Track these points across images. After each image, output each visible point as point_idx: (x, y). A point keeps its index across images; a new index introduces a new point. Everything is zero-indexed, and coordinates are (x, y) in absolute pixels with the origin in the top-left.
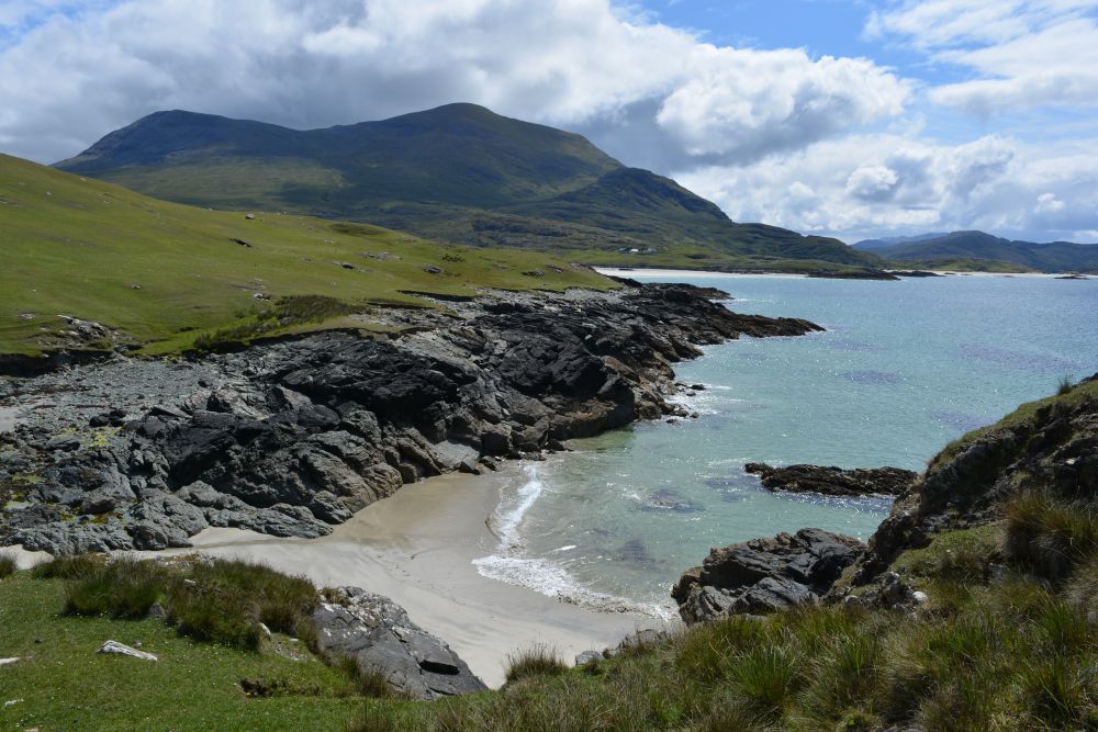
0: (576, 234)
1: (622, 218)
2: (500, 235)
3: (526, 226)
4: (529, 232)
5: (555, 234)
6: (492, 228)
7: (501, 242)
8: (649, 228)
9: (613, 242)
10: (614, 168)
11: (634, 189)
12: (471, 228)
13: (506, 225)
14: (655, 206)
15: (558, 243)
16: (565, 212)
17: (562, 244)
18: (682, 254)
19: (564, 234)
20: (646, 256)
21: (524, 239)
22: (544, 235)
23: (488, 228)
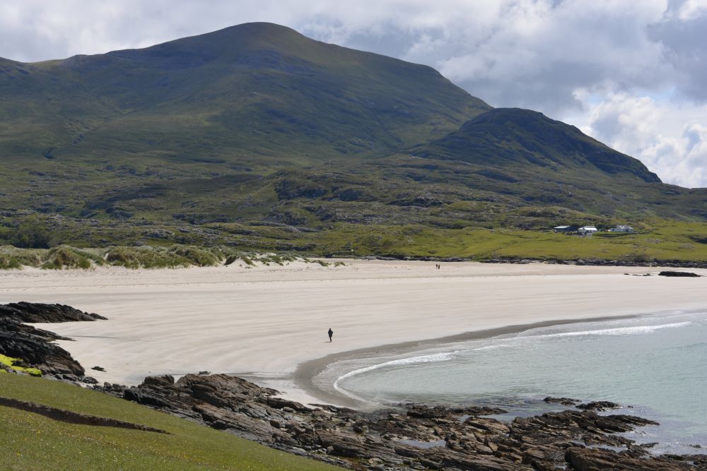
0: (458, 202)
1: (510, 180)
2: (325, 204)
3: (367, 189)
4: (375, 199)
5: (421, 202)
6: (310, 193)
7: (327, 217)
8: (557, 195)
9: (533, 214)
10: (482, 112)
11: (519, 139)
12: (274, 194)
13: (334, 189)
14: (553, 163)
15: (429, 218)
16: (420, 172)
17: (439, 219)
18: (683, 235)
19: (435, 204)
20: (617, 240)
21: (367, 211)
22: (402, 203)
23: (302, 194)
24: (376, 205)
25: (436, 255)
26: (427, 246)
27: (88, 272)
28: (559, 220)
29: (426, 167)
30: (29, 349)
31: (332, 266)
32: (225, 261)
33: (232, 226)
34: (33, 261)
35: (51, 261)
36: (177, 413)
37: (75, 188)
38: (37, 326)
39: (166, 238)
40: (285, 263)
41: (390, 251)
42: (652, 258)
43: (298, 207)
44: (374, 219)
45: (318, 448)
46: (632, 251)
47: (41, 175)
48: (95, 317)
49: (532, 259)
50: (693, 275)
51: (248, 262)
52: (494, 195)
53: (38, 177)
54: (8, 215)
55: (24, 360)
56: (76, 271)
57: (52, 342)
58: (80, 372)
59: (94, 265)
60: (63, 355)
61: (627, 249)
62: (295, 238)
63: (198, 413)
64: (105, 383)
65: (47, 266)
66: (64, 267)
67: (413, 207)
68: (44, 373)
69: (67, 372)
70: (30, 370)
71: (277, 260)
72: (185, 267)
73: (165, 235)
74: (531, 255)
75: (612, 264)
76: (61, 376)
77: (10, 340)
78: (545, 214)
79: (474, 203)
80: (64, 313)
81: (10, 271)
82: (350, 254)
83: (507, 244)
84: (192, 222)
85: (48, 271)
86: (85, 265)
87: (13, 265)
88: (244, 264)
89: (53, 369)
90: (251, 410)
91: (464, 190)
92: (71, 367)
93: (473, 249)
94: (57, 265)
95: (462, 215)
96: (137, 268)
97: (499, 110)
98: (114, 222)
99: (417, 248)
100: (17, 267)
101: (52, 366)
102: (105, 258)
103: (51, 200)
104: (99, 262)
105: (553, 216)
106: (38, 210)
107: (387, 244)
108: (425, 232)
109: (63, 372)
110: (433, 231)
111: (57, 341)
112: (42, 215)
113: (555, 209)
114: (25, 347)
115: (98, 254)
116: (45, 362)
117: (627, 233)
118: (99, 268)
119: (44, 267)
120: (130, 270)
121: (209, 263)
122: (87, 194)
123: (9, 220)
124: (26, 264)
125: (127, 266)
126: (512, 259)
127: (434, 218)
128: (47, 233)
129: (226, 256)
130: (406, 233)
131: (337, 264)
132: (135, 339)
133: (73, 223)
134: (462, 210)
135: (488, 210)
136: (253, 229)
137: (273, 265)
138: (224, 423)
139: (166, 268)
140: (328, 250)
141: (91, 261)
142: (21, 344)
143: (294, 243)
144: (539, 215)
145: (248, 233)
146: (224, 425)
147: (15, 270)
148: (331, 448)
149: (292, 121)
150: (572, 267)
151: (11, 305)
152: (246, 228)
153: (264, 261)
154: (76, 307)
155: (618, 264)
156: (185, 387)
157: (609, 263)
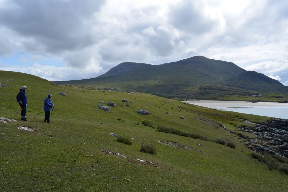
0: (232, 90)
7: (208, 93)
9: (246, 93)
12: (199, 89)
13: (210, 88)
18: (272, 96)
19: (228, 91)
21: (215, 92)
22: (222, 91)
23: (204, 89)
24: (217, 91)
43: (203, 91)
62: (201, 97)
83: (237, 98)
93: (230, 99)
95: (232, 93)
103: (161, 90)
105: (249, 93)
110: (225, 95)
117: (261, 96)
127: (227, 93)
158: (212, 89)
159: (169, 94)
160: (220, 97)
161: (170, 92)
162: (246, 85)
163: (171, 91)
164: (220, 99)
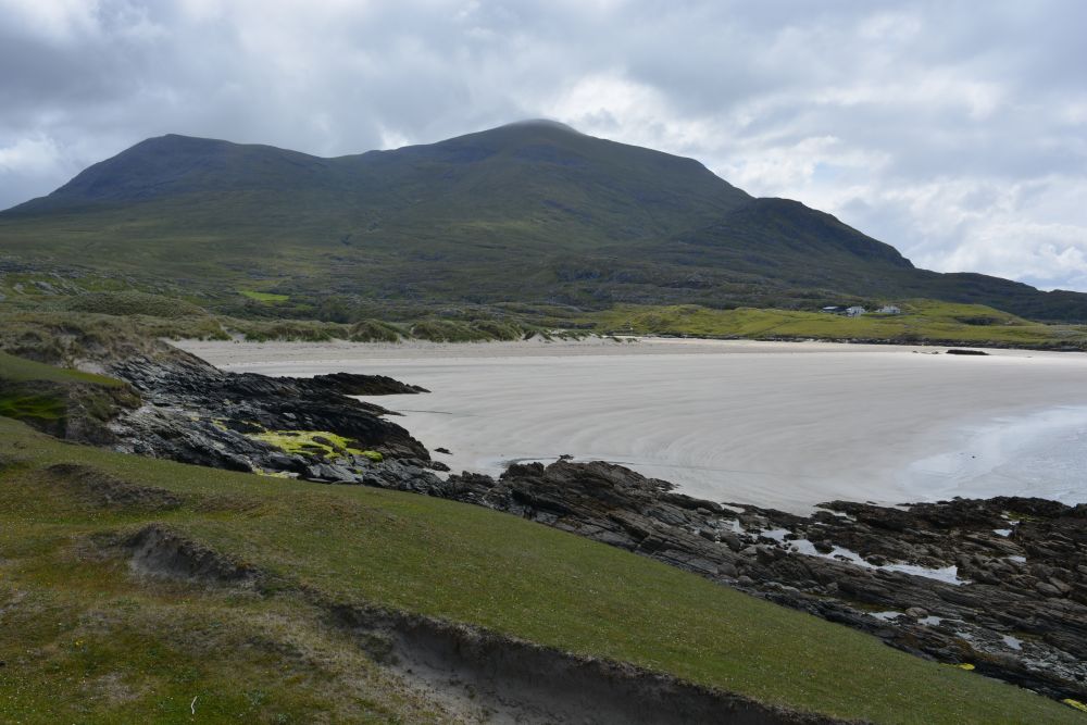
0: (726, 285)
1: (773, 265)
2: (601, 286)
3: (640, 273)
4: (647, 282)
5: (692, 284)
6: (587, 276)
7: (603, 298)
9: (800, 296)
10: (744, 201)
11: (779, 227)
12: (553, 277)
13: (610, 272)
16: (688, 257)
17: (710, 300)
18: (949, 316)
19: (705, 286)
20: (887, 320)
21: (641, 293)
22: (674, 285)
23: (580, 277)
24: (649, 287)
25: (713, 333)
26: (702, 325)
27: (396, 345)
28: (825, 301)
29: (692, 252)
30: (365, 427)
31: (626, 342)
32: (524, 336)
33: (518, 305)
34: (343, 335)
35: (360, 334)
36: (590, 524)
37: (371, 271)
38: (363, 399)
39: (456, 316)
40: (581, 338)
41: (667, 329)
42: (924, 338)
43: (575, 289)
44: (648, 300)
45: (812, 585)
46: (904, 331)
47: (339, 259)
48: (417, 390)
49: (806, 338)
50: (981, 354)
51: (547, 338)
52: (761, 278)
53: (337, 262)
54: (311, 296)
55: (360, 440)
56: (384, 344)
57: (381, 417)
58: (425, 456)
59: (401, 339)
60: (400, 434)
61: (898, 329)
62: (575, 317)
63: (616, 525)
64: (464, 473)
65: (356, 339)
66: (372, 339)
67: (684, 289)
68: (385, 457)
69: (413, 456)
70: (370, 453)
71: (574, 337)
72: (488, 341)
73: (456, 313)
74: (805, 334)
75: (886, 343)
76: (405, 460)
77: (341, 416)
78: (811, 296)
79: (743, 285)
80: (387, 386)
81: (320, 343)
82: (629, 332)
83: (780, 324)
84: (478, 303)
85: (357, 344)
86: (392, 339)
87: (322, 338)
88: (544, 340)
89: (394, 452)
90: (665, 514)
91: (732, 274)
92: (414, 450)
93: (748, 328)
94: (365, 338)
95: (731, 296)
96: (442, 341)
97: (760, 199)
98: (407, 302)
99: (693, 326)
100: (327, 339)
101: (392, 447)
102: (411, 332)
103: (350, 282)
104: (406, 336)
105: (819, 297)
106: (338, 291)
107: (665, 323)
108: (700, 311)
109: (406, 456)
110: (706, 311)
111: (385, 416)
112: (341, 295)
113: (822, 291)
114: (359, 424)
115: (403, 328)
116: (383, 444)
117: (893, 315)
118: (405, 341)
119: (353, 340)
120: (435, 344)
121: (511, 338)
122: (382, 277)
123: (313, 299)
124: (336, 337)
125: (432, 340)
126: (786, 338)
127: (705, 300)
128: (348, 312)
129: (525, 331)
130: (682, 313)
131: (630, 340)
132: (468, 414)
133: (371, 302)
134: (732, 292)
135: (756, 291)
136: (538, 308)
137: (570, 341)
138: (661, 541)
139: (470, 342)
140: (607, 328)
141: (398, 335)
142: (355, 421)
143: (576, 322)
144: (805, 297)
145: (533, 312)
146: (661, 544)
147: (325, 343)
148: (833, 585)
149: (568, 210)
150: (846, 346)
151: (330, 376)
152: (531, 308)
153: (561, 336)
154: (397, 379)
155: (891, 343)
156: (574, 482)
157: (882, 342)
158: (623, 279)
159: (395, 302)
160: (687, 319)
161: (403, 292)
162: (769, 263)
163: (409, 286)
164: (691, 329)
